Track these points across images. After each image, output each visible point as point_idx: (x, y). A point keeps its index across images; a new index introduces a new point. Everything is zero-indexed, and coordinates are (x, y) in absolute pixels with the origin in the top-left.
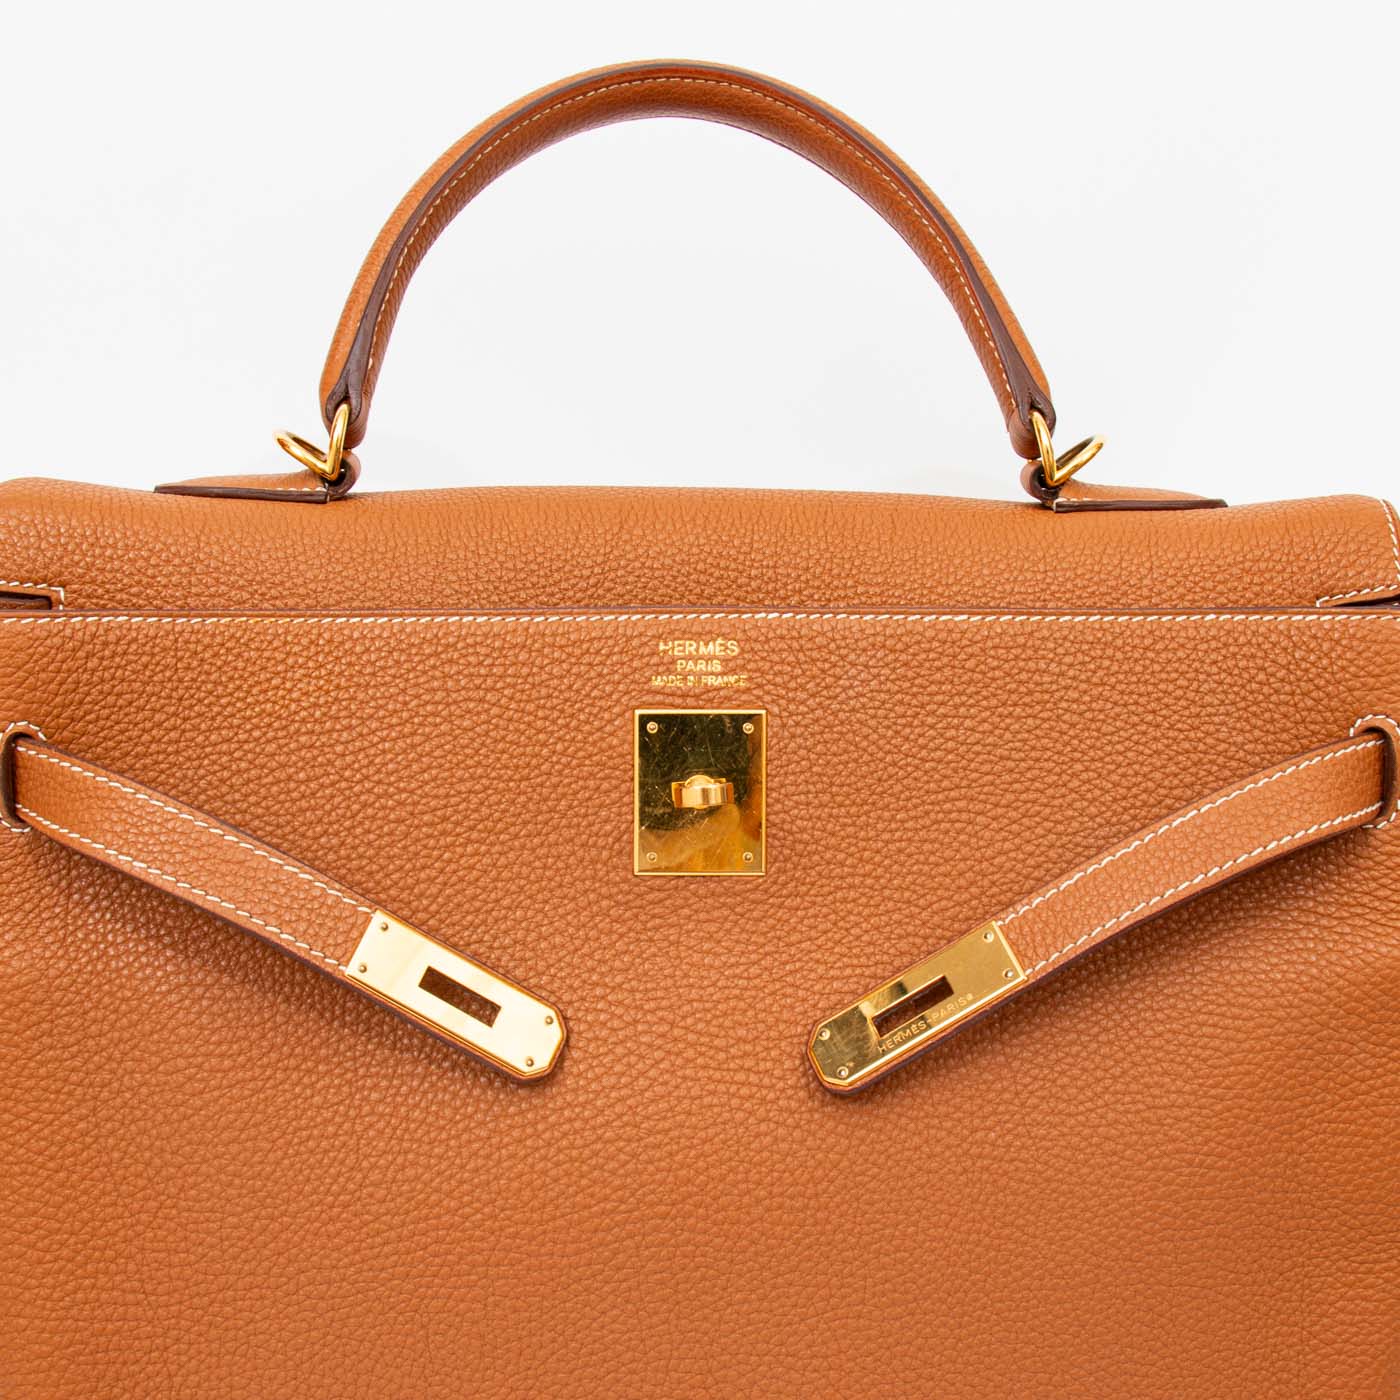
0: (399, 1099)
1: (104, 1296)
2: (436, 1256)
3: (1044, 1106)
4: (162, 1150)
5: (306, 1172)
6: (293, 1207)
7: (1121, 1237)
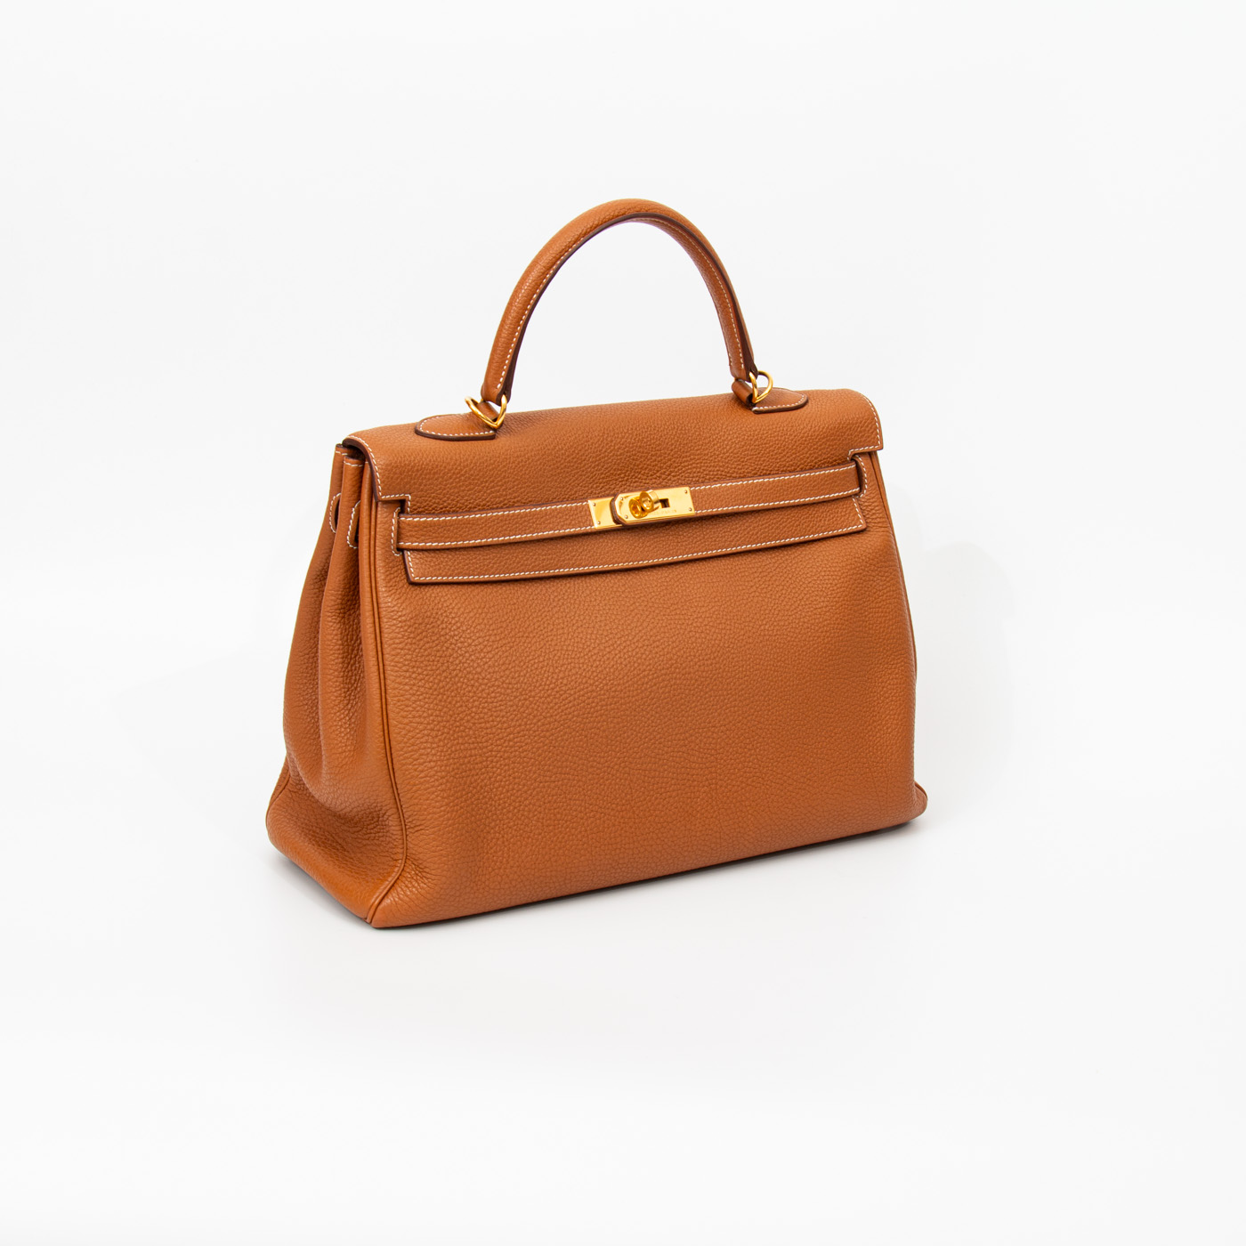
0: (562, 643)
2: (588, 704)
3: (780, 614)
4: (478, 678)
5: (536, 678)
6: (533, 694)
7: (816, 661)
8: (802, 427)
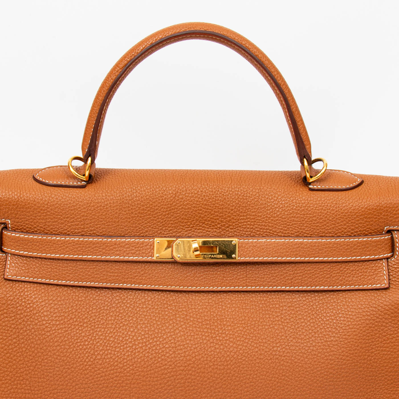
0: (107, 335)
1: (19, 391)
2: (116, 381)
3: (294, 341)
4: (37, 348)
5: (79, 355)
6: (75, 366)
7: (318, 380)
8: (344, 205)
